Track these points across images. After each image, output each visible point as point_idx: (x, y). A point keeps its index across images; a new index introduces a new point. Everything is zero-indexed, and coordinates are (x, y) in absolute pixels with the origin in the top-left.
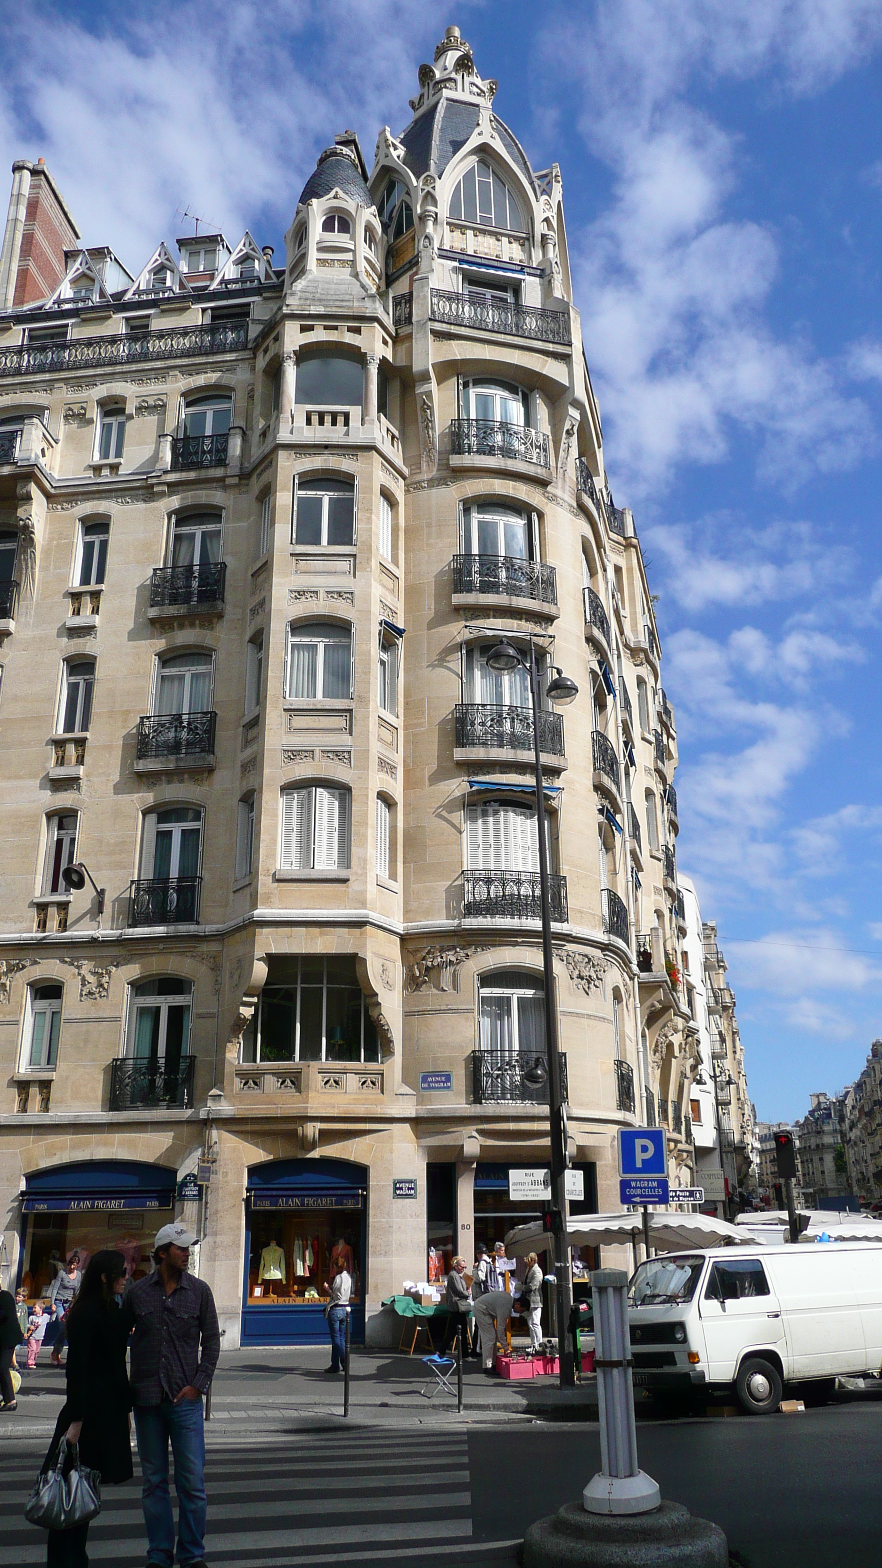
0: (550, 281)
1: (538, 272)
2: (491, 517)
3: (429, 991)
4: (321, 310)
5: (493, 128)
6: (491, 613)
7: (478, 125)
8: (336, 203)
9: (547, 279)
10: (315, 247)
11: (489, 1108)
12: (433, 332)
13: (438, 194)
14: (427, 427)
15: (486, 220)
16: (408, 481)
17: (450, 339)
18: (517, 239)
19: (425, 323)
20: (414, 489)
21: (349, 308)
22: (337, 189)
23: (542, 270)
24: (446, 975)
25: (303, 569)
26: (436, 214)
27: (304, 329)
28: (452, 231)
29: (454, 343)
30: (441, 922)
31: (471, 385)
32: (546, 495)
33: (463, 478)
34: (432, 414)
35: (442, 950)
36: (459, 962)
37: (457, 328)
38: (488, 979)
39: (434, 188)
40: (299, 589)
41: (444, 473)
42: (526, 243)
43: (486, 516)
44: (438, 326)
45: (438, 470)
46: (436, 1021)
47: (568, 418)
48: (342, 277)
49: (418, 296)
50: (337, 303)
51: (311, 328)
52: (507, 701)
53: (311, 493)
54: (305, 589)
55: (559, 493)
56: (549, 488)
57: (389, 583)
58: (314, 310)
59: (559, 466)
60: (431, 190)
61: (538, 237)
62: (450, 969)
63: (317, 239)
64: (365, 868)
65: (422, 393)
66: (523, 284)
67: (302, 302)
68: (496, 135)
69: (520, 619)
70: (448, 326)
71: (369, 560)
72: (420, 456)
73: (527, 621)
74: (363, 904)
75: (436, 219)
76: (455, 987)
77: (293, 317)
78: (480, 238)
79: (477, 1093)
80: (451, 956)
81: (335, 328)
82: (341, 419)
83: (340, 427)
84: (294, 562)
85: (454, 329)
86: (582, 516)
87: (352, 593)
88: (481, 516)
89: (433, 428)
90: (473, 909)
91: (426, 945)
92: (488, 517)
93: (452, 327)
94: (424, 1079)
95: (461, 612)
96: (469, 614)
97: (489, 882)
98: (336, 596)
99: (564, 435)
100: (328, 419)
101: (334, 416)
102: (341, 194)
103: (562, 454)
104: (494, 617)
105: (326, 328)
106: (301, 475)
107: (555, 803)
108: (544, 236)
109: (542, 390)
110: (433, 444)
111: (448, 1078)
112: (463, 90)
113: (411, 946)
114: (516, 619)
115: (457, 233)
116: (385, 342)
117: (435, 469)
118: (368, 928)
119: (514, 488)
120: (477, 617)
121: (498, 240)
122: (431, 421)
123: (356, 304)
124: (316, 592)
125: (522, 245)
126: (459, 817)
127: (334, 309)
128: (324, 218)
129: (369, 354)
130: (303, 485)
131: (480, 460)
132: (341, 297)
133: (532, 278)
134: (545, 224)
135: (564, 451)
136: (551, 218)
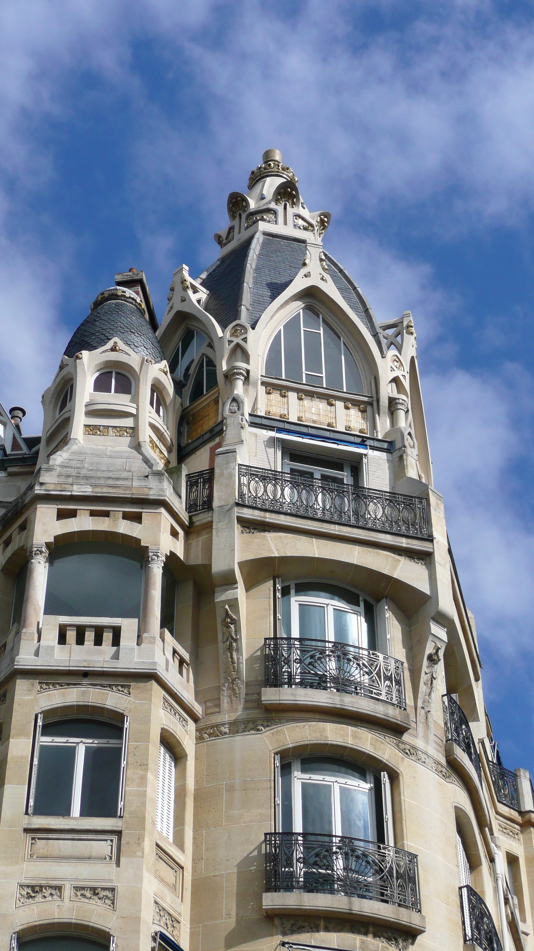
0: (401, 457)
1: (385, 446)
2: (320, 777)
4: (88, 490)
5: (324, 269)
6: (322, 923)
7: (305, 264)
8: (113, 356)
9: (397, 454)
10: (83, 409)
12: (242, 521)
13: (250, 347)
14: (230, 648)
15: (314, 380)
16: (202, 724)
17: (264, 531)
18: (356, 403)
19: (230, 509)
20: (210, 735)
21: (127, 488)
22: (116, 339)
23: (391, 443)
25: (42, 852)
26: (248, 372)
27: (62, 515)
28: (269, 393)
29: (270, 536)
31: (293, 592)
32: (402, 746)
33: (280, 721)
34: (238, 631)
37: (274, 516)
39: (245, 340)
40: (34, 882)
41: (254, 713)
42: (369, 409)
43: (314, 777)
44: (248, 513)
45: (245, 709)
47: (431, 638)
48: (118, 448)
49: (222, 475)
50: (110, 482)
51: (72, 514)
53: (60, 741)
54: (43, 882)
55: (420, 743)
56: (406, 737)
57: (169, 874)
58: (77, 490)
59: (420, 704)
60: (242, 343)
61: (384, 402)
63: (87, 399)
65: (224, 602)
66: (365, 460)
67: (62, 480)
68: (327, 277)
69: (366, 934)
70: (262, 514)
71: (140, 839)
72: (219, 689)
73: (375, 936)
75: (247, 379)
77: (48, 498)
78: (307, 402)
81: (106, 514)
82: (108, 636)
83: (107, 647)
84: (29, 841)
85: (270, 518)
86: (454, 778)
87: (113, 890)
88: (307, 776)
89: (239, 650)
92: (317, 779)
93: (268, 515)
95: (277, 921)
96: (288, 925)
98: (88, 894)
99: (425, 662)
100: (90, 636)
101: (99, 632)
102: (121, 345)
103: (423, 688)
104: (327, 929)
105: (93, 514)
106: (47, 714)
108: (392, 401)
109: (392, 600)
110: (238, 671)
112: (285, 223)
114: (359, 932)
115: (275, 396)
116: (174, 534)
117: (240, 707)
119: (354, 736)
120: (300, 930)
121: (331, 405)
122: (236, 640)
123: (136, 483)
124: (59, 888)
125: (363, 411)
127: (105, 490)
128: (97, 374)
129: (152, 548)
130: (47, 729)
131: (306, 695)
132: (116, 475)
133: (377, 453)
134: (394, 385)
135: (425, 684)
136: (401, 378)
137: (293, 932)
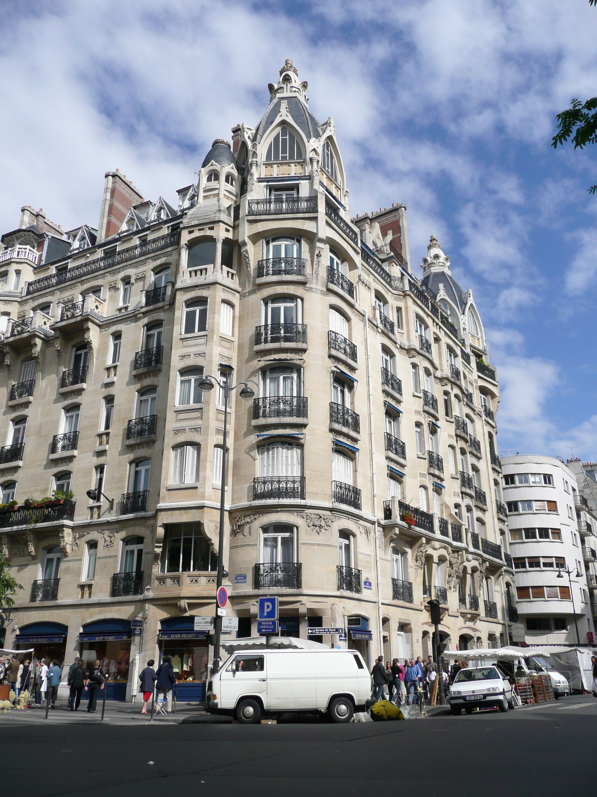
0: (312, 181)
1: (308, 177)
2: (277, 304)
3: (240, 536)
4: (196, 222)
5: (287, 111)
6: (273, 352)
7: (280, 112)
8: (212, 168)
10: (202, 190)
11: (261, 591)
12: (248, 221)
13: (258, 152)
14: (247, 267)
15: (284, 158)
16: (241, 294)
17: (257, 222)
18: (299, 163)
19: (245, 218)
20: (243, 297)
21: (209, 218)
22: (212, 161)
23: (310, 176)
24: (247, 528)
25: (185, 345)
26: (257, 162)
27: (190, 232)
28: (266, 167)
29: (259, 224)
30: (245, 503)
31: (271, 242)
32: (305, 288)
33: (262, 288)
34: (249, 260)
35: (245, 516)
36: (252, 522)
37: (259, 216)
38: (265, 529)
39: (256, 149)
40: (183, 355)
41: (256, 287)
42: (304, 164)
43: (275, 305)
44: (250, 218)
45: (253, 286)
46: (241, 550)
47: (317, 248)
48: (213, 202)
49: (242, 205)
50: (204, 217)
51: (192, 232)
52: (281, 394)
53: (191, 309)
54: (185, 354)
55: (314, 286)
56: (307, 285)
57: (228, 345)
58: (193, 223)
59: (314, 272)
61: (308, 160)
62: (248, 526)
63: (203, 186)
64: (205, 481)
65: (244, 251)
66: (300, 185)
67: (189, 220)
68: (289, 115)
69: (287, 353)
70: (255, 217)
71: (213, 336)
72: (245, 281)
73: (291, 353)
74: (204, 498)
75: (257, 164)
76: (250, 534)
77: (185, 228)
78: (281, 167)
79: (257, 584)
80: (248, 519)
81: (203, 229)
82: (204, 272)
83: (204, 275)
84: (181, 342)
85: (258, 217)
86: (331, 294)
87: (205, 353)
88: (273, 305)
89: (250, 267)
90: (257, 496)
91: (238, 514)
92: (276, 305)
93: (257, 217)
94: (236, 578)
95: (259, 354)
96: (263, 354)
97: (264, 483)
98: (198, 356)
99: (315, 257)
100: (199, 273)
101: (201, 271)
102: (214, 163)
103: (315, 266)
104: (274, 354)
105: (199, 230)
106: (186, 302)
107: (302, 441)
108: (311, 159)
109: (305, 237)
110: (250, 274)
111: (245, 577)
112: (287, 92)
113: (234, 515)
114: (285, 353)
115: (269, 168)
116: (227, 230)
117: (251, 286)
118: (205, 509)
119: (287, 289)
120: (266, 355)
121: (290, 166)
122: (249, 264)
123: (212, 216)
124: (189, 355)
125: (302, 165)
126: (255, 453)
127: (202, 221)
128: (208, 176)
129: (217, 238)
130: (187, 306)
131: (270, 278)
132: (205, 214)
133: (305, 181)
134: (314, 152)
135: (316, 265)
136: (316, 148)
137: (264, 356)
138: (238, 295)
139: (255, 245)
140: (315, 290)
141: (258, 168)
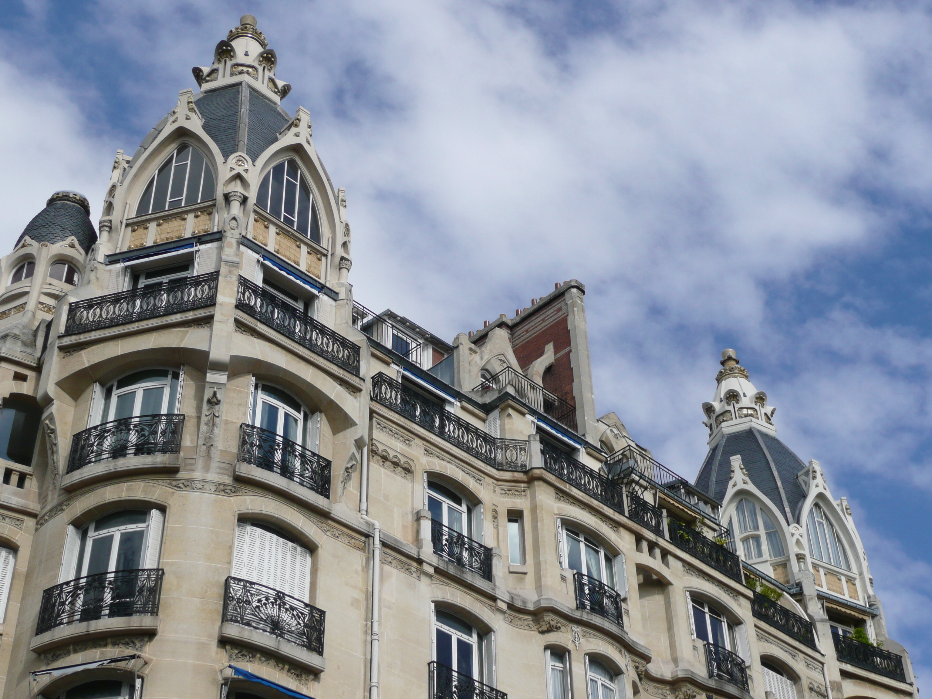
0: (223, 242)
1: (217, 236)
2: (106, 531)
5: (190, 110)
6: (74, 648)
7: (174, 113)
8: (22, 252)
12: (61, 349)
13: (115, 201)
14: (52, 452)
15: (175, 205)
16: (38, 518)
17: (81, 350)
18: (203, 210)
19: (56, 343)
20: (40, 525)
22: (25, 238)
23: (219, 232)
26: (110, 222)
28: (132, 231)
29: (83, 353)
31: (114, 388)
32: (174, 483)
33: (75, 497)
34: (56, 438)
37: (88, 335)
39: (114, 196)
41: (62, 498)
42: (213, 209)
43: (100, 532)
44: (67, 340)
45: (59, 496)
47: (207, 386)
55: (197, 475)
56: (179, 475)
59: (201, 442)
60: (111, 200)
61: (220, 199)
65: (46, 419)
66: (197, 255)
68: (193, 115)
69: (106, 645)
70: (78, 337)
72: (48, 487)
73: (114, 645)
75: (110, 228)
78: (165, 226)
85: (84, 338)
86: (247, 489)
88: (97, 533)
89: (56, 452)
92: (104, 533)
93: (82, 336)
95: (43, 657)
96: (50, 656)
99: (205, 406)
102: (28, 241)
103: (204, 428)
104: (76, 651)
108: (227, 197)
109: (189, 365)
110: (58, 468)
114: (101, 646)
115: (139, 230)
117: (56, 496)
120: (56, 657)
121: (183, 219)
122: (54, 445)
125: (208, 213)
133: (209, 245)
134: (238, 182)
135: (207, 424)
136: (243, 174)
137: (53, 661)
138: (30, 522)
139: (79, 401)
140: (199, 485)
141: (114, 234)
